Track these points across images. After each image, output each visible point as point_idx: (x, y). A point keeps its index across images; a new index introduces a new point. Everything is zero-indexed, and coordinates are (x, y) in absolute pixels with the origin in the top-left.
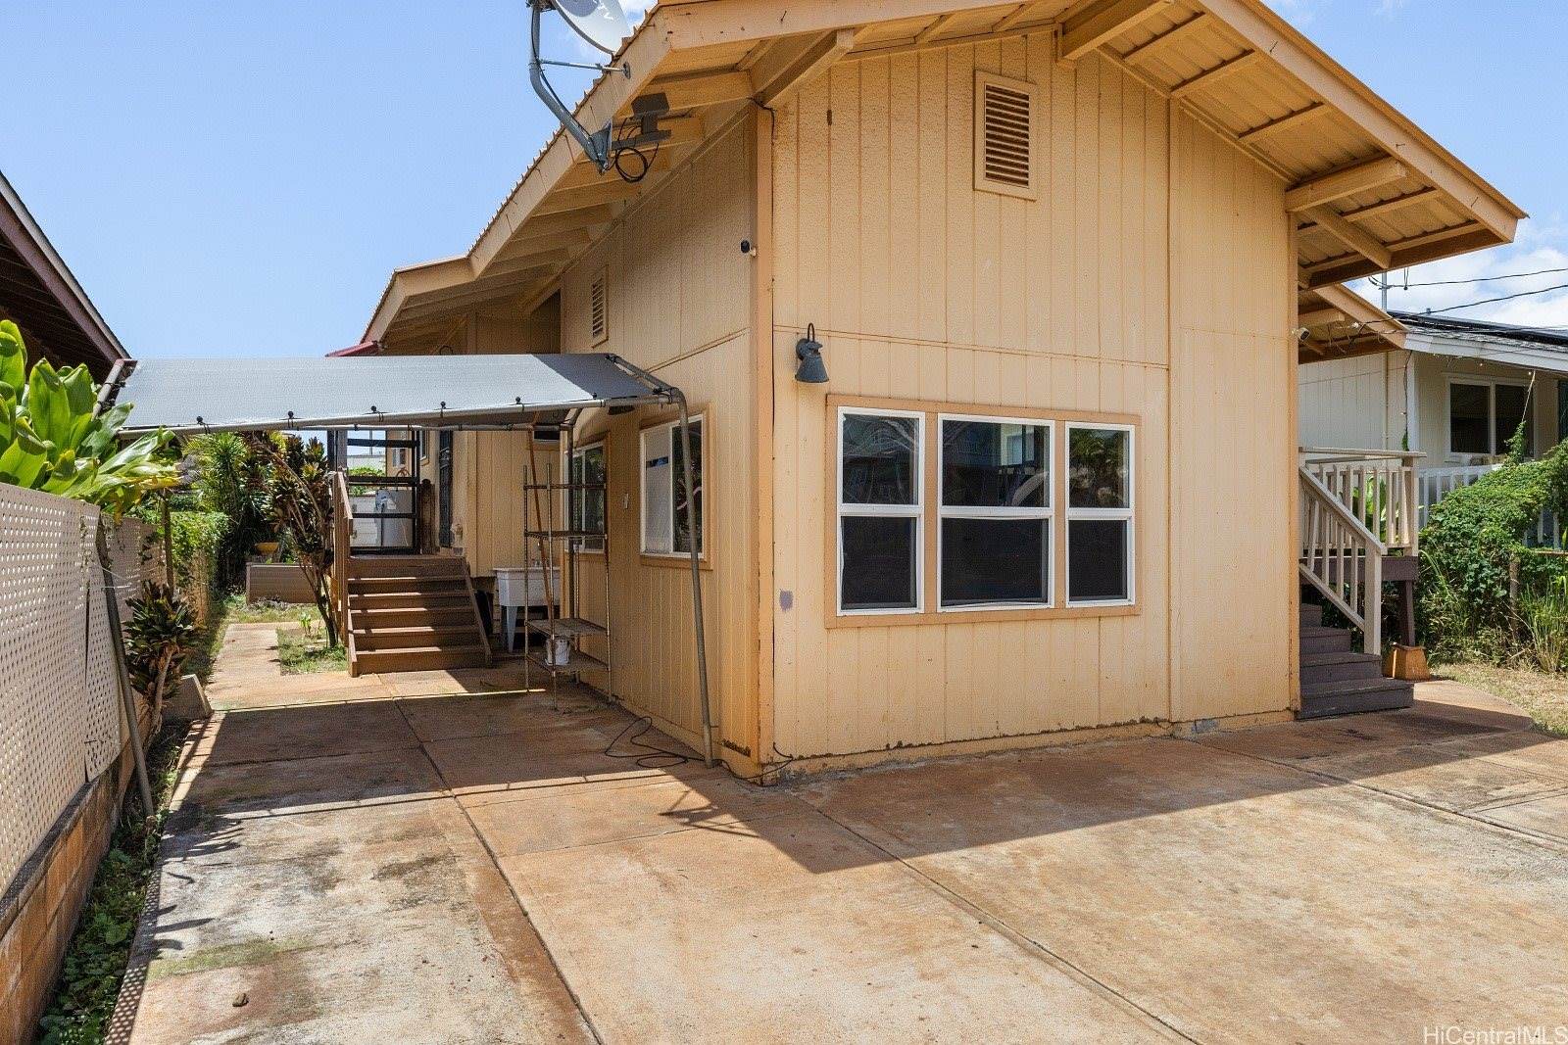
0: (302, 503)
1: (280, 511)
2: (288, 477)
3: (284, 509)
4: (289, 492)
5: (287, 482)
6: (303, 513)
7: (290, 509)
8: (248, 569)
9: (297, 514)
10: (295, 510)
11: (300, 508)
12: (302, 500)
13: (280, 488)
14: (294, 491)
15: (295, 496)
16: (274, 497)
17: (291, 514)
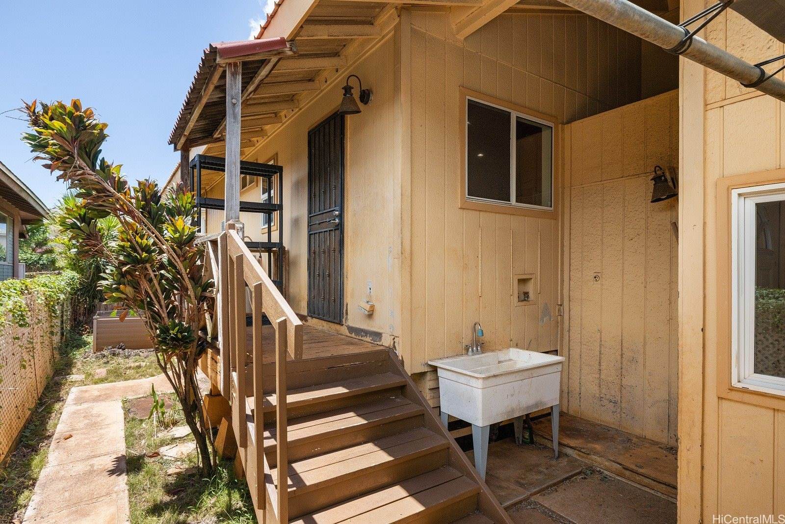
0: (162, 275)
1: (129, 290)
2: (142, 237)
3: (136, 286)
4: (143, 261)
5: (140, 245)
6: (164, 290)
7: (145, 285)
8: (95, 322)
9: (155, 293)
10: (153, 286)
11: (160, 283)
12: (163, 272)
13: (128, 255)
14: (149, 260)
15: (152, 266)
16: (118, 268)
17: (146, 292)
